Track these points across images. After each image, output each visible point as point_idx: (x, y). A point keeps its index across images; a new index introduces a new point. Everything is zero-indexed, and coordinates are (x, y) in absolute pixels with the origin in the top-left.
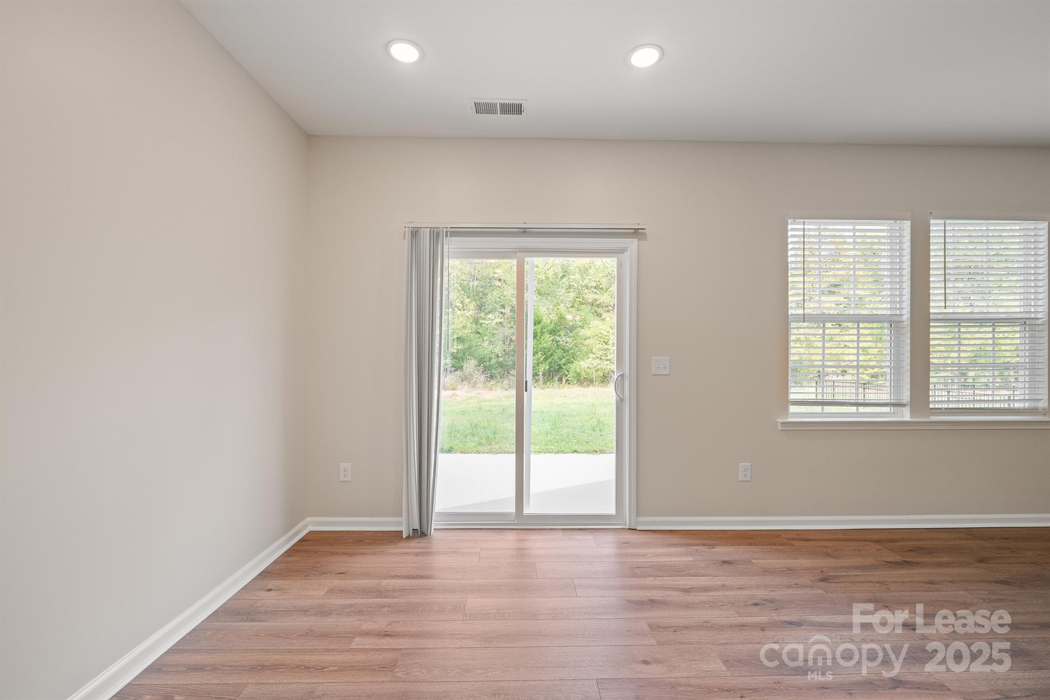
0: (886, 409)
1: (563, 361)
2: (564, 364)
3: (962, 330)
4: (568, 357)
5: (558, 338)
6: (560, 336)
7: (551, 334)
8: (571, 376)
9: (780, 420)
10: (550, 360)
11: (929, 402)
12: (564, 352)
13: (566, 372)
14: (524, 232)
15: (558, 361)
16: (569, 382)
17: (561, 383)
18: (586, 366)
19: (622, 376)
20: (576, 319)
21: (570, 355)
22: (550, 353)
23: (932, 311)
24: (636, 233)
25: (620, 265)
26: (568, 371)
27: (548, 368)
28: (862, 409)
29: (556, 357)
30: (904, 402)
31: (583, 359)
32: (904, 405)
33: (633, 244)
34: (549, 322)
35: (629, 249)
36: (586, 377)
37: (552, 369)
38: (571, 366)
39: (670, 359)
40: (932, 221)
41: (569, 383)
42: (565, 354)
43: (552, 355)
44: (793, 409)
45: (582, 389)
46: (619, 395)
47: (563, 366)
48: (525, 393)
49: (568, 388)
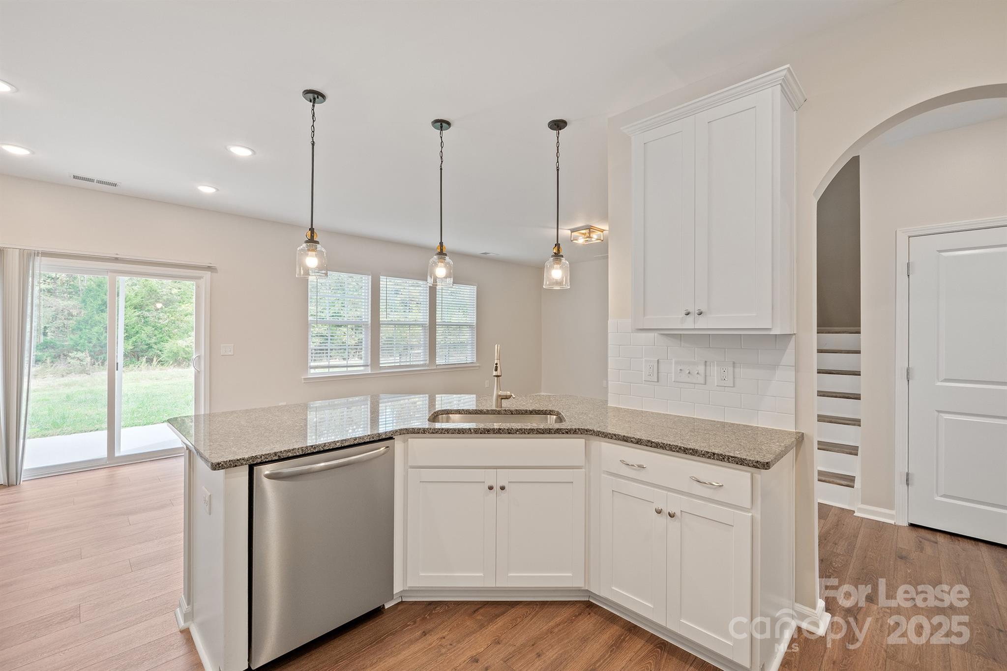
0: (362, 368)
1: (153, 340)
2: (155, 344)
3: (411, 329)
4: (161, 336)
5: (147, 314)
6: (149, 311)
7: (135, 308)
8: (163, 357)
9: (303, 377)
10: (134, 339)
11: (379, 364)
12: (155, 329)
13: (158, 351)
14: (116, 260)
15: (147, 339)
16: (163, 363)
17: (151, 365)
18: (185, 344)
19: (199, 357)
20: (173, 292)
21: (163, 333)
22: (134, 330)
23: (381, 319)
24: (209, 268)
25: (198, 287)
26: (161, 351)
27: (132, 348)
28: (350, 369)
29: (143, 336)
30: (368, 364)
31: (181, 337)
32: (368, 366)
33: (207, 275)
34: (133, 295)
35: (204, 278)
36: (185, 356)
37: (137, 349)
38: (166, 346)
39: (234, 346)
40: (381, 277)
41: (162, 365)
42: (156, 332)
43: (137, 332)
44: (312, 371)
45: (180, 370)
46: (197, 369)
47: (154, 345)
48: (116, 372)
49: (161, 370)
